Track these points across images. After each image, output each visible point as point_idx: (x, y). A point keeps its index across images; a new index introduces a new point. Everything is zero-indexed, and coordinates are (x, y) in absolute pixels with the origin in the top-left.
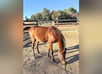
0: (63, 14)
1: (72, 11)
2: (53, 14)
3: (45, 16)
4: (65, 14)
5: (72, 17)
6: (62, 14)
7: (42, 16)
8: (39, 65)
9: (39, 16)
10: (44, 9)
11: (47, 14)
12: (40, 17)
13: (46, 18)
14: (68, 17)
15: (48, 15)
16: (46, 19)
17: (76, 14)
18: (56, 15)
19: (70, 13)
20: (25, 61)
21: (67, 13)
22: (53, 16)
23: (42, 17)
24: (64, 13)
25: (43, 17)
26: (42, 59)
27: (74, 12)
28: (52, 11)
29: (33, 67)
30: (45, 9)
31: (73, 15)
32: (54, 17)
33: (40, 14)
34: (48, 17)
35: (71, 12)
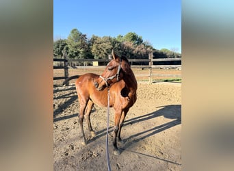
0: (116, 45)
1: (133, 40)
2: (95, 45)
3: (76, 47)
4: (120, 46)
5: (134, 52)
6: (114, 46)
7: (69, 46)
8: (99, 154)
9: (60, 47)
10: (73, 32)
11: (80, 42)
12: (62, 49)
13: (79, 52)
14: (126, 53)
15: (83, 46)
16: (77, 54)
17: (143, 46)
18: (100, 46)
19: (129, 44)
20: (63, 151)
21: (125, 43)
22: (94, 49)
23: (67, 49)
24: (118, 43)
25: (71, 49)
26: (100, 143)
27: (138, 43)
28: (91, 37)
29: (89, 160)
30: (75, 32)
31: (137, 49)
32: (97, 51)
33: (62, 41)
34: (82, 50)
35: (132, 43)
